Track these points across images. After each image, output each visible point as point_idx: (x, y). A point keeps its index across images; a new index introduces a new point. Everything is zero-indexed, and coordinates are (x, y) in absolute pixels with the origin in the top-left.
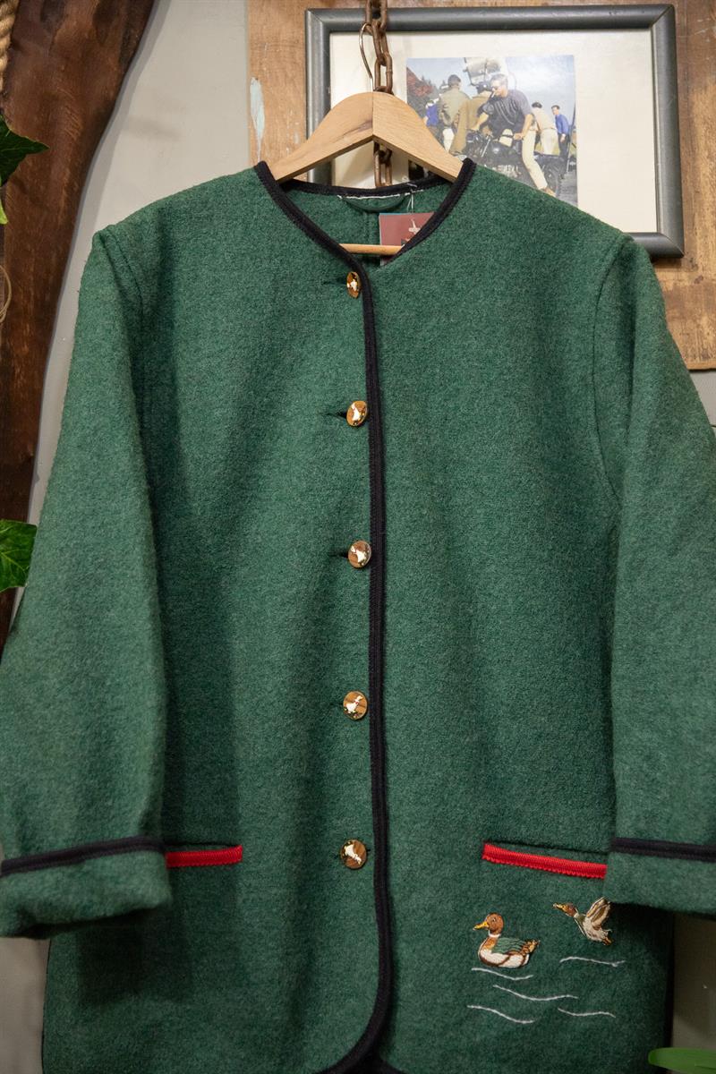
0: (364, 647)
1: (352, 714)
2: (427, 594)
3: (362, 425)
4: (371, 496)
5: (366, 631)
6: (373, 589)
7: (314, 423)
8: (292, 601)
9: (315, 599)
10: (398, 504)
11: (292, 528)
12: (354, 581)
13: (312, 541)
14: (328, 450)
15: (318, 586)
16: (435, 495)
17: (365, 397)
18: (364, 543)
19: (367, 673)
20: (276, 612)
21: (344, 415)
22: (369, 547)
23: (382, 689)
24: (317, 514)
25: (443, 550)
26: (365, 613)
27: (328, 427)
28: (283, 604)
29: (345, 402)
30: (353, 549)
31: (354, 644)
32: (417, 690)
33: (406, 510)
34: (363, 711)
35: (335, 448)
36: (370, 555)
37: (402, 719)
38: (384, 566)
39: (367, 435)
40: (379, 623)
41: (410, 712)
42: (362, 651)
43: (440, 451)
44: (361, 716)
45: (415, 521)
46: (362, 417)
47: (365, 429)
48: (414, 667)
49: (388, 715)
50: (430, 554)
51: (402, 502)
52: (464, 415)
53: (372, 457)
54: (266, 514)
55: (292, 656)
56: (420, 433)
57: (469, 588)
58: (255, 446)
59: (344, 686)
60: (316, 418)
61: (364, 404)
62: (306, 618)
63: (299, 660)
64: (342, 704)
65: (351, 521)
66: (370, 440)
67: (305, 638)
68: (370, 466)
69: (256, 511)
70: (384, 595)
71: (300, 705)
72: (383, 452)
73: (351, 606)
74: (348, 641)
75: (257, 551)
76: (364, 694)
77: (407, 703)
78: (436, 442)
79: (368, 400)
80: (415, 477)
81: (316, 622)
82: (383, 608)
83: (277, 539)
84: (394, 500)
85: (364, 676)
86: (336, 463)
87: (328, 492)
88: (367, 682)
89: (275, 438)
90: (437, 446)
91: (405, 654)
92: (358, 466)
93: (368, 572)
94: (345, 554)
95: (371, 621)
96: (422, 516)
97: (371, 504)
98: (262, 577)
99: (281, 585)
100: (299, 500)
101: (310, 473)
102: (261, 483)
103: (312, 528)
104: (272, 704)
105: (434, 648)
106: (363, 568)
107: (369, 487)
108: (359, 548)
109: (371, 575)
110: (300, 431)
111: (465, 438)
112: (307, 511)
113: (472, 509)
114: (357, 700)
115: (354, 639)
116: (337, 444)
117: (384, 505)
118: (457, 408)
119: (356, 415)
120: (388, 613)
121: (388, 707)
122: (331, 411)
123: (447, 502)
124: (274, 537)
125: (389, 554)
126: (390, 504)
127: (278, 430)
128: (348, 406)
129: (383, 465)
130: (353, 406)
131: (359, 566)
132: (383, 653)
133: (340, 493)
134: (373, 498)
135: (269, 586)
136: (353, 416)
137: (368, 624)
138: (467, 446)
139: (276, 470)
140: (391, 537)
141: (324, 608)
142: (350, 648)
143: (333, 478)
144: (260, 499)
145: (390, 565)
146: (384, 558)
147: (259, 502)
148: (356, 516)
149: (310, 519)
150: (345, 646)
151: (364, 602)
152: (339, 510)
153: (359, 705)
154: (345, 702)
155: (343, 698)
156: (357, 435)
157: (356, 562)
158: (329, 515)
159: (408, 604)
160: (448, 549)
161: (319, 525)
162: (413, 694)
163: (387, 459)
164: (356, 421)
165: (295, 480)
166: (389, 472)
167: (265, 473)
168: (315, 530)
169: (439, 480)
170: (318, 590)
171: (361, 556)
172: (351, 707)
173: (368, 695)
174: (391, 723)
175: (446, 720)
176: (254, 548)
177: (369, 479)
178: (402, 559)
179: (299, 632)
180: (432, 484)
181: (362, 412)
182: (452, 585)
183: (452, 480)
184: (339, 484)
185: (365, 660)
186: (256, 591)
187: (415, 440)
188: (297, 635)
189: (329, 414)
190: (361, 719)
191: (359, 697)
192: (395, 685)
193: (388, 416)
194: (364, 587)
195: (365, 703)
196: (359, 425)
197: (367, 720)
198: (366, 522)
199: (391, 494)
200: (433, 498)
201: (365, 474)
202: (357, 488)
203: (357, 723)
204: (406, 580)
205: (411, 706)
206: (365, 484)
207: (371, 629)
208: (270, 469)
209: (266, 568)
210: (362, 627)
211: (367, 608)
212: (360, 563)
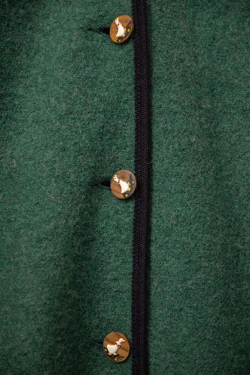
0: (126, 284)
1: (113, 356)
2: (196, 230)
3: (126, 42)
4: (136, 121)
5: (129, 267)
6: (136, 221)
7: (74, 38)
8: (50, 238)
9: (74, 234)
10: (165, 130)
11: (49, 154)
12: (117, 212)
13: (71, 170)
14: (89, 68)
15: (77, 219)
16: (203, 120)
17: (130, 11)
18: (129, 173)
19: (129, 313)
20: (31, 249)
21: (106, 31)
22: (134, 177)
23: (146, 332)
24: (77, 141)
25: (211, 181)
26: (128, 248)
27: (89, 43)
28: (40, 241)
29: (108, 17)
30: (116, 179)
31: (115, 280)
32: (184, 336)
33: (174, 137)
34: (125, 354)
35: (96, 66)
36: (135, 186)
37: (168, 368)
38: (149, 198)
39: (132, 53)
40: (143, 259)
41: (176, 359)
42: (125, 289)
43: (207, 73)
44: (123, 359)
45: (183, 150)
46: (126, 33)
47: (130, 46)
48: (181, 309)
49: (152, 360)
50: (199, 185)
51: (169, 128)
52: (233, 34)
53: (137, 78)
54: (21, 137)
55: (49, 299)
56: (188, 53)
57: (236, 220)
58: (10, 62)
59: (104, 325)
60: (76, 33)
61: (130, 19)
62: (65, 256)
63: (57, 303)
64: (102, 343)
65: (114, 148)
66: (136, 59)
67: (64, 278)
68: (135, 88)
69: (11, 133)
70: (149, 230)
71: (57, 353)
72: (149, 72)
73: (113, 239)
74: (109, 277)
75: (11, 177)
76: (126, 335)
77: (174, 349)
78: (203, 63)
79: (133, 14)
80: (184, 102)
81: (75, 260)
82: (148, 242)
83: (34, 165)
84: (161, 126)
85: (126, 316)
86: (98, 83)
87: (89, 116)
88: (129, 322)
89: (32, 54)
90: (204, 68)
91: (172, 295)
92: (122, 88)
93: (132, 204)
94: (107, 183)
95: (134, 257)
96: (191, 144)
97: (136, 129)
98: (17, 206)
99: (37, 219)
100: (58, 123)
101: (70, 94)
102: (17, 103)
103: (72, 156)
104: (26, 354)
105: (204, 290)
106: (127, 200)
107: (134, 111)
108: (123, 178)
109: (136, 207)
110: (59, 47)
111: (234, 59)
112: (66, 136)
113: (240, 136)
114: (118, 343)
115: (115, 274)
116: (99, 62)
117: (150, 130)
118: (225, 27)
119: (121, 31)
120: (153, 249)
121: (153, 351)
122: (93, 26)
123: (215, 127)
124: (31, 163)
125: (155, 184)
126: (157, 130)
127: (35, 45)
128: (112, 20)
129: (150, 87)
130: (117, 21)
131: (122, 197)
132: (147, 292)
133: (103, 116)
134: (138, 123)
135: (24, 217)
136: (116, 32)
137: (131, 259)
138: (236, 69)
139: (33, 89)
140: (157, 167)
141: (85, 243)
142: (112, 284)
143: (95, 99)
144: (16, 120)
145: (156, 196)
146: (150, 190)
147: (14, 123)
148: (119, 142)
149: (69, 144)
150: (106, 282)
151: (127, 235)
152: (101, 135)
153: (120, 347)
154: (105, 342)
155: (104, 337)
156: (121, 52)
157: (120, 193)
158: (91, 141)
159: (176, 241)
160: (216, 179)
161: (80, 152)
162: (180, 339)
163: (153, 81)
164: (120, 38)
165: (53, 101)
166: (156, 95)
167: (21, 91)
168: (75, 157)
169: (207, 105)
170: (77, 223)
171: (125, 187)
172: (112, 349)
173: (130, 337)
174: (155, 370)
175: (216, 369)
176: (9, 173)
177: (133, 102)
178: (170, 192)
179: (57, 272)
180: (200, 108)
181: (127, 28)
182: (221, 218)
183: (220, 104)
184: (102, 106)
185: (127, 297)
186: (9, 221)
187: (182, 61)
188: (54, 276)
189: (90, 29)
190: (123, 362)
191: (121, 340)
192: (161, 329)
193: (155, 33)
194: (127, 220)
195: (127, 346)
196: (123, 42)
197: (129, 365)
198: (130, 149)
199: (158, 119)
200: (201, 124)
201: (130, 96)
202: (122, 111)
203: (118, 365)
204: (174, 214)
205: (178, 353)
206: (130, 108)
207: (134, 265)
208: (27, 87)
209: (21, 197)
210: (124, 262)
211: (131, 243)
212: (124, 194)
